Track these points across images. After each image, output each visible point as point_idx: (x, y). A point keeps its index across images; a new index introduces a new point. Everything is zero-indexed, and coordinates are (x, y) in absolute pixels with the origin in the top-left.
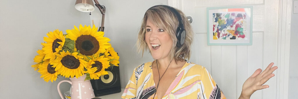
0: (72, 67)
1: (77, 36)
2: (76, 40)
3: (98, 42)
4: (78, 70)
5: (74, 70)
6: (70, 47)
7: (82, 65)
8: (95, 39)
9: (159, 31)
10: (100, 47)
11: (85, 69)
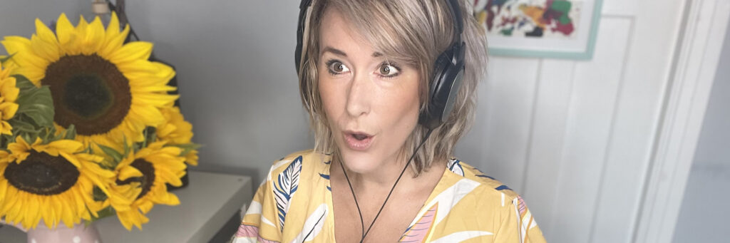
0: (47, 190)
1: (45, 59)
2: (43, 76)
3: (126, 81)
4: (72, 199)
5: (55, 197)
6: (42, 118)
7: (89, 179)
8: (116, 68)
9: (379, 71)
10: (136, 99)
11: (98, 194)
